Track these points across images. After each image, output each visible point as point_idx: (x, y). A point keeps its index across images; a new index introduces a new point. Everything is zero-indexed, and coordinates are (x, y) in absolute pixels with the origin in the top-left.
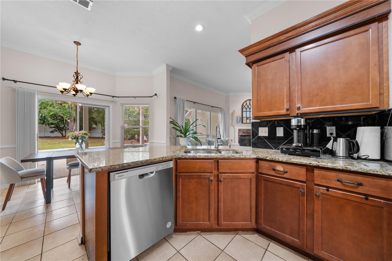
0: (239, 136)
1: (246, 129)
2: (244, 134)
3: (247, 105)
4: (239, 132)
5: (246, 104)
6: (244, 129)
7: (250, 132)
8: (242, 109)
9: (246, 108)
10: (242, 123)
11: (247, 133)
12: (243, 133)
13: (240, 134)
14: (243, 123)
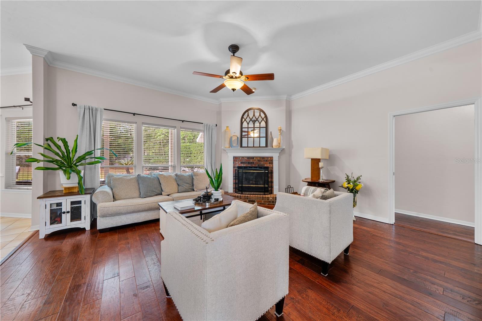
0: (234, 167)
1: (246, 157)
2: (242, 165)
3: (249, 117)
4: (234, 160)
5: (248, 115)
6: (243, 157)
7: (253, 161)
8: (242, 123)
9: (248, 123)
10: (241, 146)
11: (249, 163)
12: (241, 163)
13: (237, 165)
14: (243, 146)
